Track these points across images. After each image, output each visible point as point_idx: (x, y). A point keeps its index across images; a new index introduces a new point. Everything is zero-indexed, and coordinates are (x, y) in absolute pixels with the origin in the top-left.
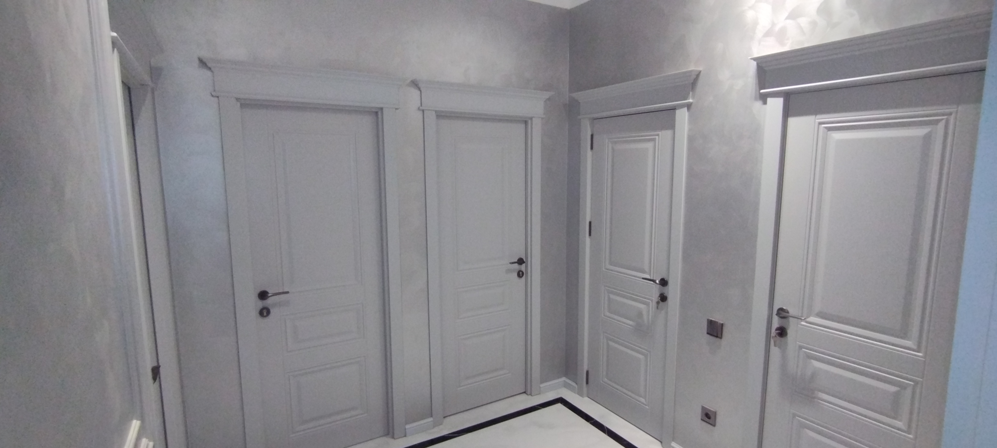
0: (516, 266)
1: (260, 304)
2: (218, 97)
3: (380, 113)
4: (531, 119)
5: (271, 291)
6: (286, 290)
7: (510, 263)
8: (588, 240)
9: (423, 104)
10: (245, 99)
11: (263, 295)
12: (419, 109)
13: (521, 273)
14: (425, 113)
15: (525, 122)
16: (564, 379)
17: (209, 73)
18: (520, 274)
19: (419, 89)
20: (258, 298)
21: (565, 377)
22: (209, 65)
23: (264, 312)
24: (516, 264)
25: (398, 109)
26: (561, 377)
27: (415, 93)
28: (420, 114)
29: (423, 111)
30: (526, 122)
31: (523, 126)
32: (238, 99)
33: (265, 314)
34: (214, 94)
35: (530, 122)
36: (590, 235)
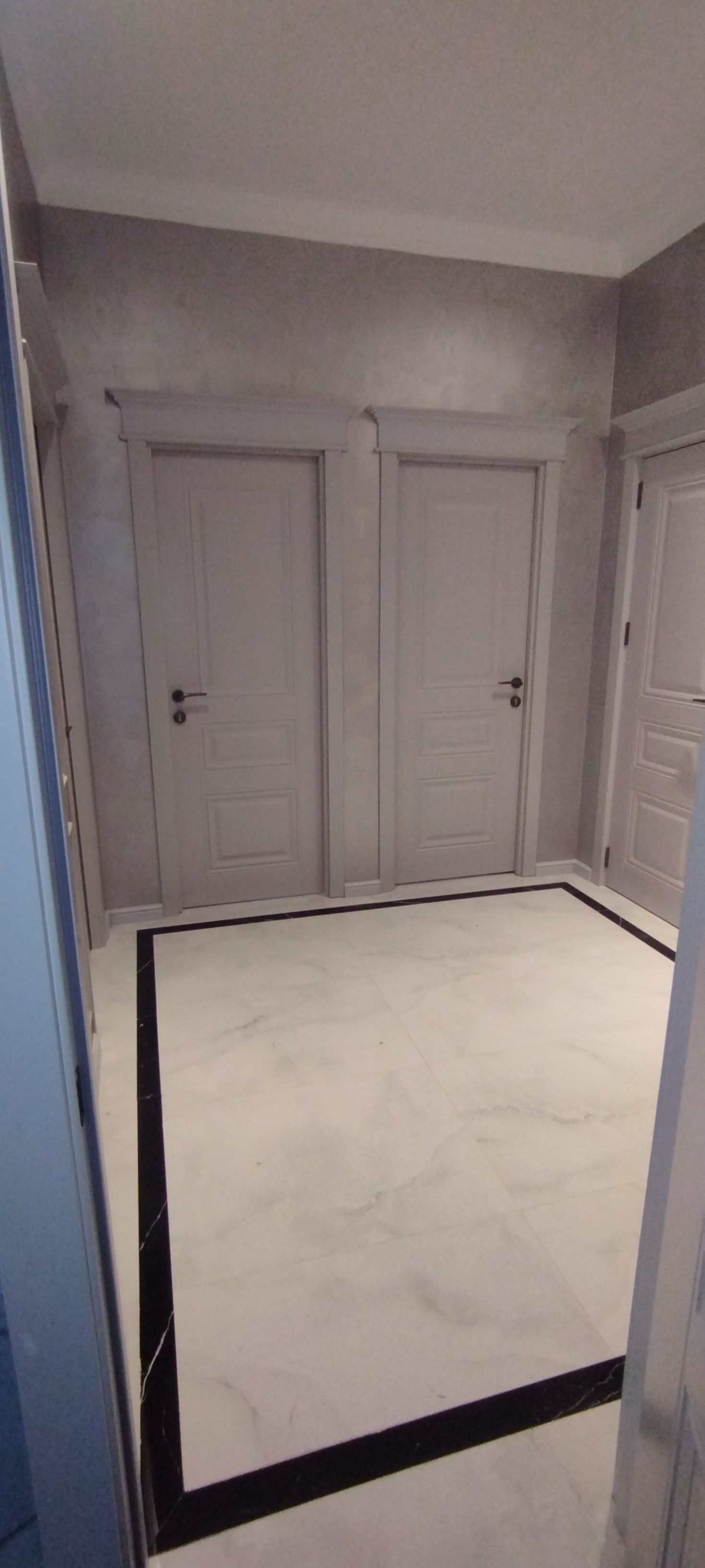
0: (509, 689)
1: (175, 706)
2: (126, 441)
3: (321, 460)
4: (544, 463)
5: (186, 691)
6: (203, 692)
7: (499, 683)
8: (622, 651)
9: (379, 444)
10: (157, 444)
11: (178, 696)
12: (374, 451)
13: (516, 700)
14: (382, 455)
15: (535, 468)
16: (575, 861)
17: (117, 410)
18: (515, 702)
19: (375, 421)
20: (172, 699)
21: (576, 858)
22: (116, 398)
23: (179, 718)
24: (510, 685)
25: (345, 452)
26: (570, 858)
27: (370, 427)
28: (376, 456)
29: (380, 453)
30: (536, 470)
31: (532, 475)
32: (149, 444)
33: (180, 720)
34: (122, 436)
35: (542, 468)
36: (626, 643)
